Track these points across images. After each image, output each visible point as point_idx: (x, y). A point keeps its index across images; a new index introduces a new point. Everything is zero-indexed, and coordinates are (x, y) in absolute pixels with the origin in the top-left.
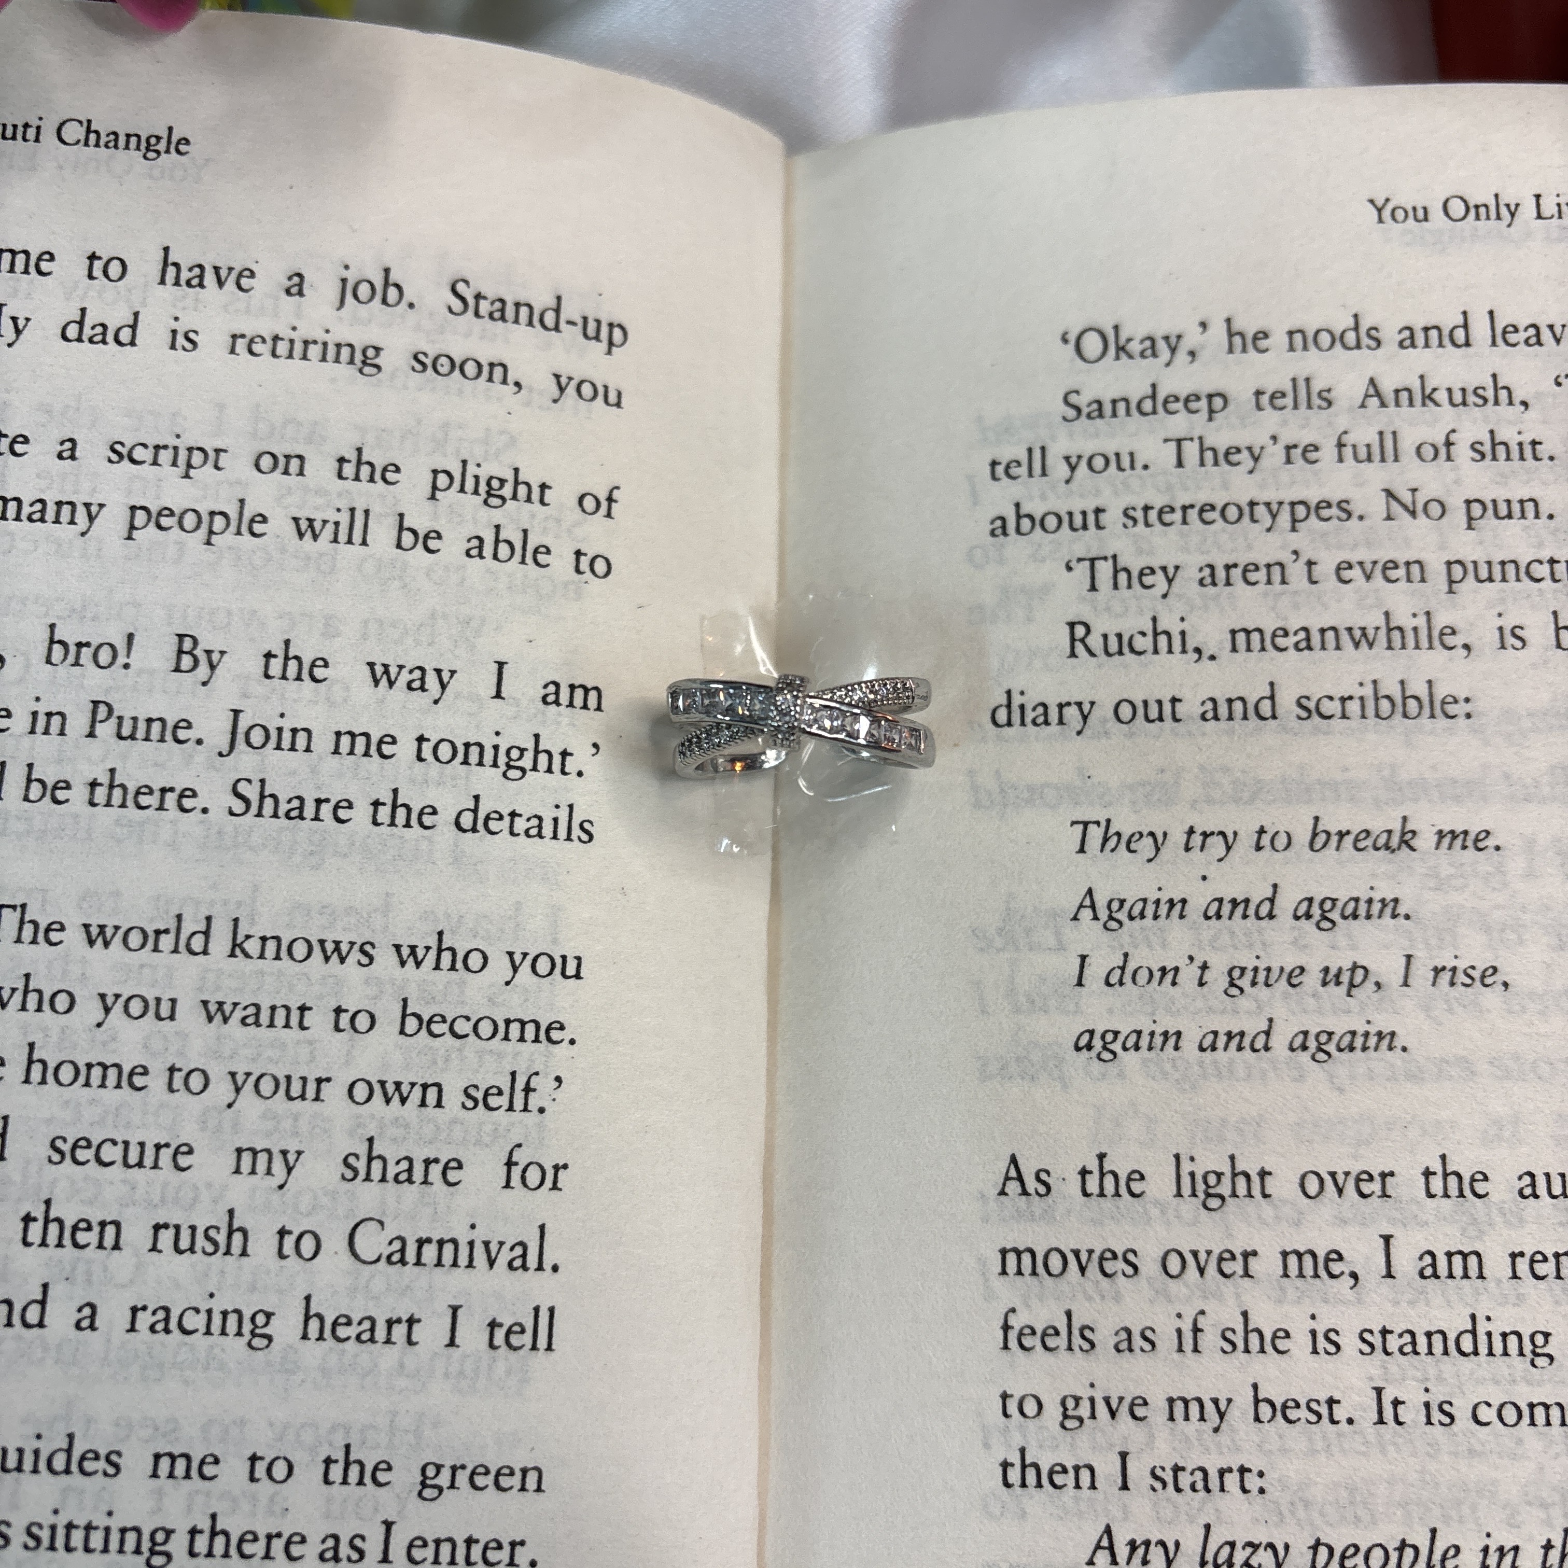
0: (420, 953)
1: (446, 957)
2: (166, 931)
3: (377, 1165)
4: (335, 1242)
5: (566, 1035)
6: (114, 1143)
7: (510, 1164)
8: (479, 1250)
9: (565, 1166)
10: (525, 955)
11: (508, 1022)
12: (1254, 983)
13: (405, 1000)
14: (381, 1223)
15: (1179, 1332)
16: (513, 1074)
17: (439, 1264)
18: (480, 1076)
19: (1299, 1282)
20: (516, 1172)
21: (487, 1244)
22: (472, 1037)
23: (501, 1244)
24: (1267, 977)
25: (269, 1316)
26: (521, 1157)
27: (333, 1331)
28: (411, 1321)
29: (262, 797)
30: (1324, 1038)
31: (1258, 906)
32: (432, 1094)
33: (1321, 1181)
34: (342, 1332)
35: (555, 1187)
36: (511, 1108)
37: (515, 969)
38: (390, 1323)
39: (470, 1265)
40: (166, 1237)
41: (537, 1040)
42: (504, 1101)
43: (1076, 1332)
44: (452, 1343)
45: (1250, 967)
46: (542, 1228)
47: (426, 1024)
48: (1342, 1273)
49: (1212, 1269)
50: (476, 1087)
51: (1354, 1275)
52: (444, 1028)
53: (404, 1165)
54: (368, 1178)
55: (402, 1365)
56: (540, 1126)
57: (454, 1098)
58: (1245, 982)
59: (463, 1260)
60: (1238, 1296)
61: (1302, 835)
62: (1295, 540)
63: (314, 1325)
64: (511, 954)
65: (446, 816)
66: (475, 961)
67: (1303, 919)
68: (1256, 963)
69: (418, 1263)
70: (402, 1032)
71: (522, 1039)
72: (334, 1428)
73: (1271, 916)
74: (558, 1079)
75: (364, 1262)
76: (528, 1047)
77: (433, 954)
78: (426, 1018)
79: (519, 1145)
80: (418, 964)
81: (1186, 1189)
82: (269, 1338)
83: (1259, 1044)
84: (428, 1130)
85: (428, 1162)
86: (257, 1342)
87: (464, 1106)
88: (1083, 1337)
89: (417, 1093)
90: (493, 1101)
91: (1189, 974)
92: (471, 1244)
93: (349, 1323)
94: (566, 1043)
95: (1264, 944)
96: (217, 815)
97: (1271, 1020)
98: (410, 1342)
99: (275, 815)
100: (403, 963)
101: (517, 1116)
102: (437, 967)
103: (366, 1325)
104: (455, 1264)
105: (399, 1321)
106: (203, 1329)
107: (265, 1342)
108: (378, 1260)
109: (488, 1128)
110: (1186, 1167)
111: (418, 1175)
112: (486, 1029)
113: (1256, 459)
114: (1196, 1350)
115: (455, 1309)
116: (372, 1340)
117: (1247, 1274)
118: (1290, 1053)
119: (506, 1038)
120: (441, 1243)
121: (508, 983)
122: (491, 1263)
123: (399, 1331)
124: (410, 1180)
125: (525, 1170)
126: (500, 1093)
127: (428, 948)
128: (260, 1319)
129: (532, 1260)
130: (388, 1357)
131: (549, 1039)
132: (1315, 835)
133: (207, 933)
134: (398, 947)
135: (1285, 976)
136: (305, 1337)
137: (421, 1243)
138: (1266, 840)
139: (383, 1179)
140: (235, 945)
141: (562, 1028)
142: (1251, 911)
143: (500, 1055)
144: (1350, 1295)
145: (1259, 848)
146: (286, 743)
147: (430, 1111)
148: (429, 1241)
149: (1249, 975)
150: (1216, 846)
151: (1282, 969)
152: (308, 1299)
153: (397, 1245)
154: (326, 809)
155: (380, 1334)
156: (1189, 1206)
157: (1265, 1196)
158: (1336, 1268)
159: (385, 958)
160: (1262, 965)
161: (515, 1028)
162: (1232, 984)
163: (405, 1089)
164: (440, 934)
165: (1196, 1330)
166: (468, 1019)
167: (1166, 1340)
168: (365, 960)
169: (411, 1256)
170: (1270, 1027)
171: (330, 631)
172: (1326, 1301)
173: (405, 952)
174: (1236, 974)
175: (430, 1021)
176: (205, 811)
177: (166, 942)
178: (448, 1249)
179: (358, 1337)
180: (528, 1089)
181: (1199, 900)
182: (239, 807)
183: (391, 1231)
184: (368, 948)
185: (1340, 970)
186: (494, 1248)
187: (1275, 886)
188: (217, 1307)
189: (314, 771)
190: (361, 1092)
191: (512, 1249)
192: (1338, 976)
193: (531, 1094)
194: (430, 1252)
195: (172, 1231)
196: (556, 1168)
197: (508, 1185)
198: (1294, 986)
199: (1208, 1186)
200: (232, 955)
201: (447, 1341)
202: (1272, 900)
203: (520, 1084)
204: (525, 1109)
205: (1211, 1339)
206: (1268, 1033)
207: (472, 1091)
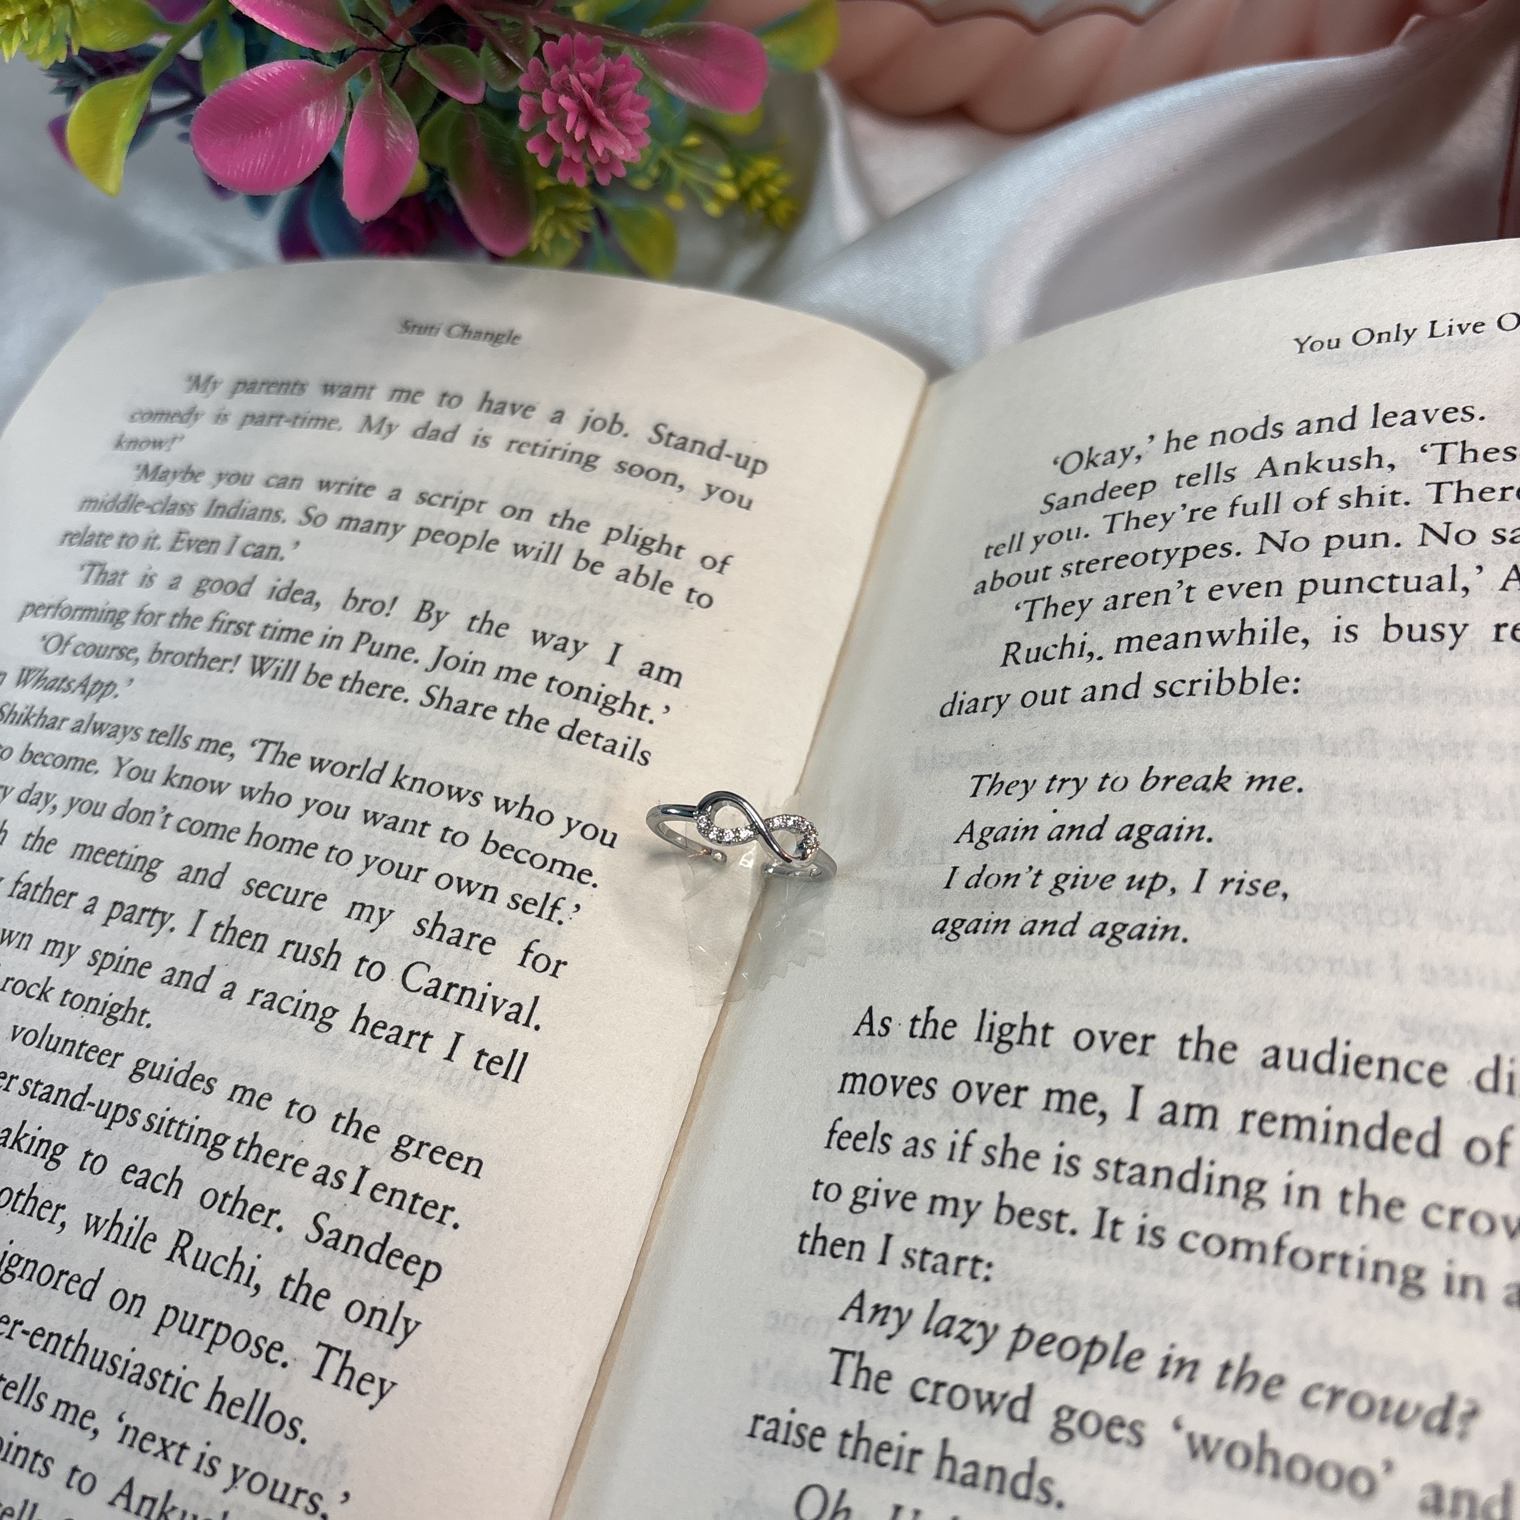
0: (510, 805)
1: (527, 811)
2: (359, 767)
3: (439, 930)
4: (394, 972)
5: (592, 880)
6: (283, 887)
7: (528, 951)
8: (489, 1001)
9: (565, 963)
10: (579, 822)
11: (555, 861)
12: (1073, 886)
13: (491, 832)
14: (429, 967)
15: (954, 1144)
16: (548, 895)
17: (458, 1003)
18: (525, 890)
19: (1057, 1115)
20: (530, 957)
21: (495, 998)
22: (528, 864)
23: (505, 1001)
24: (1085, 882)
25: (335, 1011)
26: (536, 949)
27: (373, 1030)
28: (427, 1036)
29: (443, 697)
30: (1119, 928)
31: (1091, 830)
32: (490, 893)
33: (1093, 1038)
34: (378, 1032)
35: (554, 974)
36: (539, 916)
37: (570, 829)
38: (412, 1033)
39: (479, 1009)
40: (292, 949)
41: (571, 877)
42: (536, 910)
43: (879, 1138)
44: (449, 1058)
45: (1074, 874)
46: (537, 998)
47: (500, 850)
48: (1093, 1112)
49: (990, 1098)
50: (521, 896)
51: (1103, 1115)
52: (512, 854)
53: (457, 933)
54: (430, 936)
55: (410, 1064)
56: (556, 934)
57: (503, 898)
58: (1066, 886)
59: (475, 1004)
60: (1005, 1120)
61: (1136, 780)
62: (1183, 574)
63: (362, 1023)
64: (570, 820)
65: (554, 726)
66: (545, 818)
67: (1123, 841)
68: (1078, 871)
69: (445, 999)
70: (483, 850)
71: (561, 874)
72: (350, 1096)
73: (1098, 837)
74: (578, 906)
75: (409, 990)
76: (564, 880)
77: (518, 807)
78: (501, 845)
79: (538, 941)
80: (507, 811)
81: (985, 1035)
82: (330, 1026)
83: (1066, 931)
84: (480, 915)
85: (473, 935)
86: (322, 1027)
87: (508, 906)
88: (883, 1142)
89: (481, 890)
90: (529, 908)
91: (1027, 878)
92: (485, 995)
93: (384, 1028)
94: (590, 885)
95: (1088, 857)
96: (413, 704)
97: (1080, 913)
98: (421, 1050)
99: (447, 709)
100: (497, 809)
101: (542, 922)
102: (519, 816)
103: (396, 1031)
104: (469, 1006)
105: (418, 1034)
106: (291, 1012)
107: (327, 1028)
108: (418, 990)
109: (521, 924)
110: (989, 1019)
111: (464, 942)
112: (538, 861)
113: (1166, 521)
114: (962, 1160)
115: (459, 1035)
116: (396, 1042)
117: (1016, 1105)
118: (1088, 938)
119: (550, 871)
120: (464, 989)
121: (562, 837)
122: (494, 1011)
123: (416, 1041)
124: (457, 944)
125: (536, 958)
126: (535, 904)
127: (516, 803)
128: (329, 1012)
129: (523, 1018)
130: (401, 1055)
131: (579, 879)
132: (1147, 779)
133: (382, 772)
134: (497, 799)
135: (1099, 881)
136: (353, 1030)
137: (451, 986)
138: (1108, 783)
139: (440, 939)
140: (396, 779)
141: (590, 874)
142: (1084, 835)
143: (543, 880)
144: (1097, 1130)
145: (1101, 789)
146: (468, 668)
147: (486, 903)
148: (457, 986)
149: (1071, 880)
150: (1071, 787)
151: (1098, 876)
152: (364, 1006)
153: (434, 984)
154: (479, 710)
155: (403, 1039)
156: (985, 1048)
157: (1044, 1045)
158: (1089, 1107)
159: (487, 804)
160: (1083, 873)
161: (558, 866)
162: (1056, 886)
163: (473, 886)
164: (527, 797)
165: (967, 1144)
166: (529, 852)
167: (942, 1149)
168: (474, 802)
169: (441, 993)
170: (1078, 918)
171: (517, 607)
172: (1075, 1132)
173: (501, 802)
174: (1062, 878)
175: (503, 848)
176: (406, 701)
177: (356, 773)
178: (468, 995)
179: (387, 1039)
180: (555, 907)
181: (1047, 825)
182: (427, 700)
183: (433, 974)
184: (478, 796)
185: (1144, 878)
186: (499, 1002)
187: (1107, 816)
188: (305, 998)
189: (480, 686)
190: (444, 881)
191: (511, 1006)
192: (1141, 882)
193: (556, 911)
194: (455, 993)
195: (296, 946)
196: (559, 962)
197: (522, 964)
198: (1103, 888)
199: (1002, 1035)
200: (393, 785)
201: (446, 1056)
202: (1102, 827)
203: (551, 902)
204: (549, 919)
205: (976, 1153)
206: (1075, 923)
207: (517, 898)
